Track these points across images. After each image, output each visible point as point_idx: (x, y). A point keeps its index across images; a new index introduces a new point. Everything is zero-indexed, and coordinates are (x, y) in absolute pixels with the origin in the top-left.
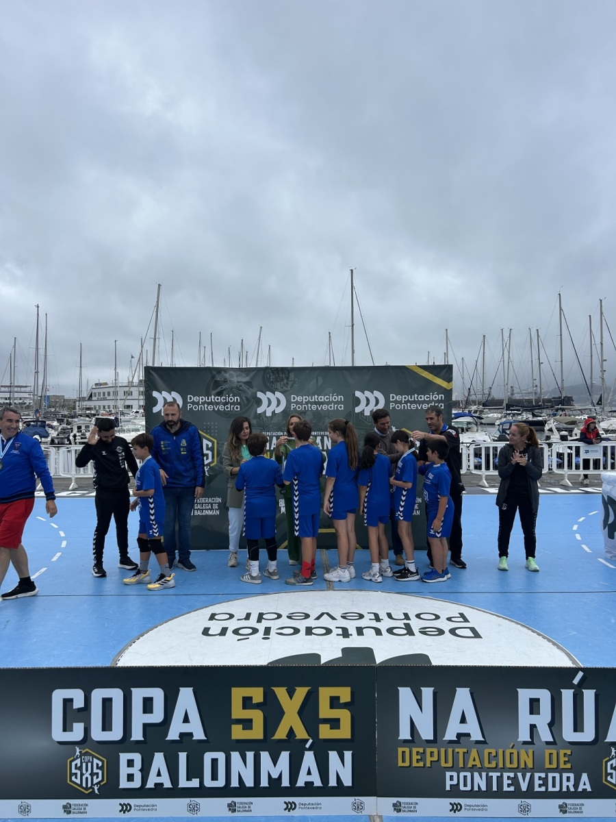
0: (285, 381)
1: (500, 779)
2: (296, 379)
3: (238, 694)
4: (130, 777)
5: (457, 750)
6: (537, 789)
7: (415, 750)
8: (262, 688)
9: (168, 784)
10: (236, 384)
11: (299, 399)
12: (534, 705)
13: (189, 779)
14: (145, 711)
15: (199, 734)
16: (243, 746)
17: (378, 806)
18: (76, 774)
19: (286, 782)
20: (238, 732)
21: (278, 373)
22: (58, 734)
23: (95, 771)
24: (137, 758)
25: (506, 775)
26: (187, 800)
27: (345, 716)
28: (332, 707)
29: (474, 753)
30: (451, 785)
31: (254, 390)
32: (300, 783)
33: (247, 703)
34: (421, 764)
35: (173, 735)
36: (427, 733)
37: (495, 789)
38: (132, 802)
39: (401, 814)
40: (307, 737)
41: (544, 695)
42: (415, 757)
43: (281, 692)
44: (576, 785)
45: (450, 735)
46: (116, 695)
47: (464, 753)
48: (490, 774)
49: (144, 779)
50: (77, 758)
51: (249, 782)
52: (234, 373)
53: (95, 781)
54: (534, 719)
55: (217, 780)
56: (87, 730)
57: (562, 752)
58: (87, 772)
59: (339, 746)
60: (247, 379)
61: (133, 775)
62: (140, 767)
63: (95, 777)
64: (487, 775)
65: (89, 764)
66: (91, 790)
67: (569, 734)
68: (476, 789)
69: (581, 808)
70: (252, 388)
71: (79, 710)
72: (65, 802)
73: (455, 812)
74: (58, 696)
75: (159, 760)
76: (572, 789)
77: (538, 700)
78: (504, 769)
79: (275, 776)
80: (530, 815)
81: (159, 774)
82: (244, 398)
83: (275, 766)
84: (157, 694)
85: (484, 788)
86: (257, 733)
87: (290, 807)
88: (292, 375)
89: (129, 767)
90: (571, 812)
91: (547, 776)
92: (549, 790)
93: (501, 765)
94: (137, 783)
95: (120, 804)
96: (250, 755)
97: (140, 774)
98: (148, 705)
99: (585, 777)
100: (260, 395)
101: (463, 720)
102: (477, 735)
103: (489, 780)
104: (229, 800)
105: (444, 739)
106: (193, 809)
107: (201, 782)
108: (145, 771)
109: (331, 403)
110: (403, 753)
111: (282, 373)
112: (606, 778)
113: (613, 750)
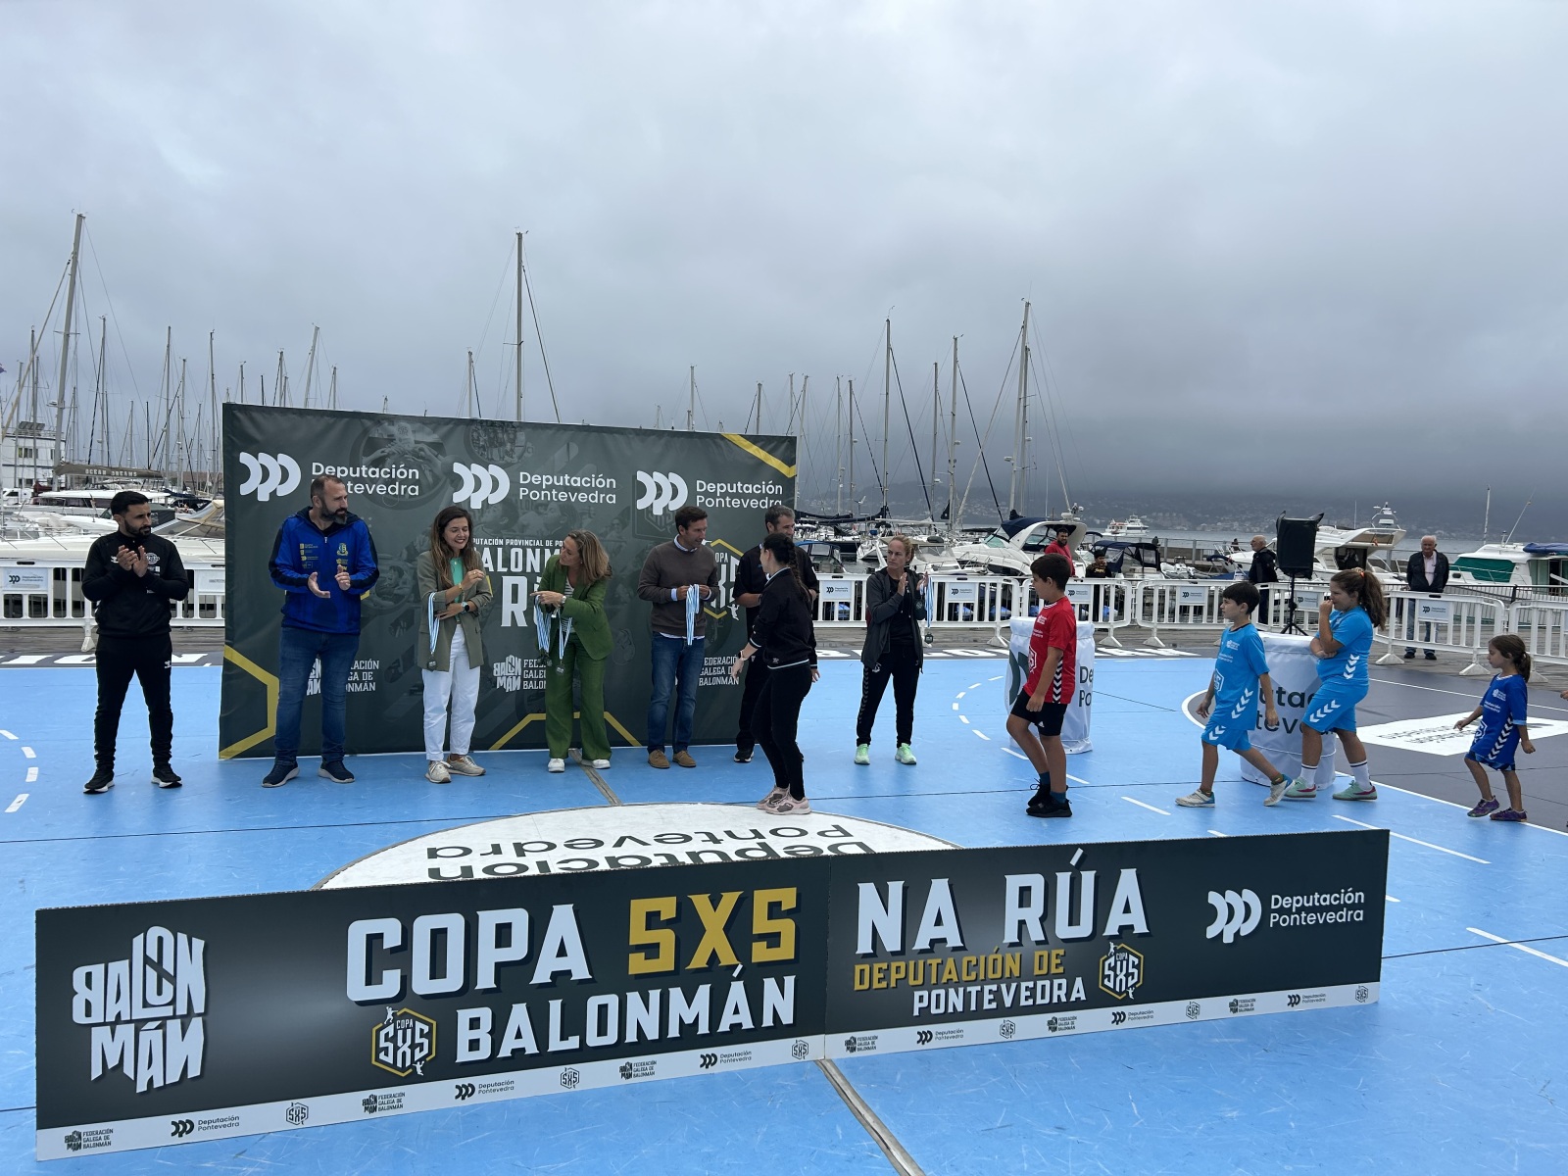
0: (508, 446)
1: (980, 994)
2: (529, 444)
3: (639, 908)
4: (474, 1045)
5: (929, 962)
6: (1023, 1003)
7: (876, 966)
8: (674, 899)
9: (532, 1048)
10: (413, 445)
12: (1025, 893)
13: (564, 1037)
14: (498, 945)
15: (580, 971)
16: (643, 983)
17: (827, 1046)
18: (387, 1048)
19: (703, 1028)
20: (638, 964)
21: (495, 432)
22: (357, 988)
23: (418, 1040)
24: (485, 1014)
25: (987, 988)
26: (558, 1071)
27: (787, 928)
28: (770, 917)
29: (950, 964)
30: (920, 1009)
31: (448, 459)
32: (724, 1027)
33: (653, 920)
34: (884, 984)
35: (541, 975)
36: (892, 942)
37: (973, 1008)
38: (476, 1081)
39: (856, 1054)
40: (736, 962)
41: (1036, 882)
42: (877, 976)
43: (701, 902)
45: (922, 943)
46: (454, 923)
47: (938, 964)
48: (969, 989)
49: (496, 1045)
50: (389, 1024)
51: (652, 1033)
52: (408, 426)
53: (418, 1055)
54: (1023, 913)
55: (606, 1034)
56: (406, 981)
58: (404, 1043)
59: (778, 970)
60: (434, 438)
61: (478, 1040)
62: (489, 1028)
63: (417, 1050)
64: (965, 991)
65: (409, 1032)
66: (411, 1070)
68: (951, 1010)
69: (1072, 1023)
70: (444, 455)
71: (394, 950)
72: (366, 1094)
73: (923, 1043)
75: (519, 1015)
76: (1064, 999)
77: (1029, 889)
78: (986, 982)
79: (689, 1020)
80: (1014, 1037)
81: (519, 1035)
82: (427, 473)
83: (689, 1007)
84: (518, 919)
85: (960, 1009)
86: (666, 962)
87: (709, 1061)
88: (521, 436)
89: (472, 1030)
90: (1061, 1029)
91: (1035, 985)
92: (1037, 1003)
93: (982, 977)
94: (484, 1052)
95: (457, 1087)
96: (655, 995)
97: (489, 1038)
98: (503, 934)
99: (1079, 982)
100: (458, 468)
101: (939, 922)
102: (954, 941)
103: (967, 996)
104: (622, 1062)
105: (914, 948)
106: (570, 1080)
107: (583, 1041)
108: (497, 1034)
109: (594, 489)
110: (862, 971)
111: (503, 433)
112: (1103, 981)
113: (1112, 946)
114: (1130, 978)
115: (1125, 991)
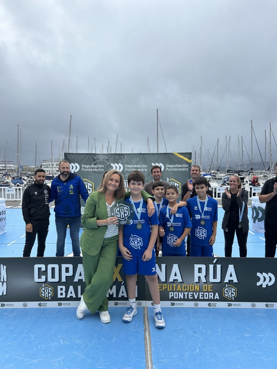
0: (123, 159)
1: (188, 295)
2: (127, 158)
4: (62, 294)
5: (173, 285)
6: (200, 298)
9: (74, 296)
10: (102, 160)
11: (129, 166)
12: (200, 270)
14: (66, 272)
17: (146, 304)
18: (43, 293)
19: (115, 296)
21: (120, 156)
22: (36, 279)
23: (49, 292)
24: (64, 287)
25: (190, 293)
29: (179, 286)
30: (171, 297)
31: (110, 162)
32: (120, 296)
35: (76, 280)
36: (163, 279)
37: (186, 298)
38: (62, 302)
40: (122, 281)
41: (203, 267)
44: (214, 297)
45: (171, 280)
46: (56, 266)
47: (176, 286)
48: (185, 293)
49: (66, 295)
50: (43, 288)
53: (49, 295)
54: (200, 275)
56: (46, 278)
57: (209, 286)
58: (46, 292)
60: (107, 158)
61: (62, 293)
62: (65, 291)
63: (49, 294)
64: (183, 293)
65: (47, 290)
66: (48, 298)
67: (211, 280)
68: (180, 298)
69: (215, 305)
70: (109, 162)
71: (44, 271)
72: (39, 302)
73: (172, 306)
74: (36, 267)
75: (71, 288)
76: (213, 298)
77: (201, 268)
78: (189, 291)
79: (111, 294)
80: (198, 307)
81: (71, 293)
82: (106, 166)
83: (111, 290)
84: (70, 266)
85: (182, 298)
87: (116, 304)
88: (126, 156)
89: (61, 291)
90: (212, 306)
91: (204, 294)
92: (205, 298)
94: (64, 296)
95: (58, 303)
97: (65, 293)
98: (67, 270)
99: (217, 294)
100: (112, 164)
101: (176, 275)
102: (180, 280)
103: (184, 295)
105: (169, 281)
108: (67, 292)
109: (142, 168)
111: (122, 156)
112: (224, 295)
113: (227, 285)
114: (233, 294)
115: (231, 298)
